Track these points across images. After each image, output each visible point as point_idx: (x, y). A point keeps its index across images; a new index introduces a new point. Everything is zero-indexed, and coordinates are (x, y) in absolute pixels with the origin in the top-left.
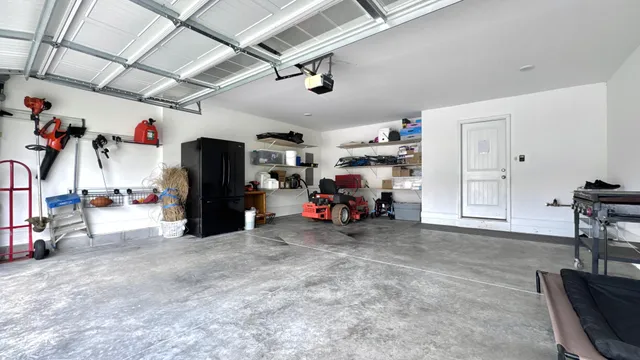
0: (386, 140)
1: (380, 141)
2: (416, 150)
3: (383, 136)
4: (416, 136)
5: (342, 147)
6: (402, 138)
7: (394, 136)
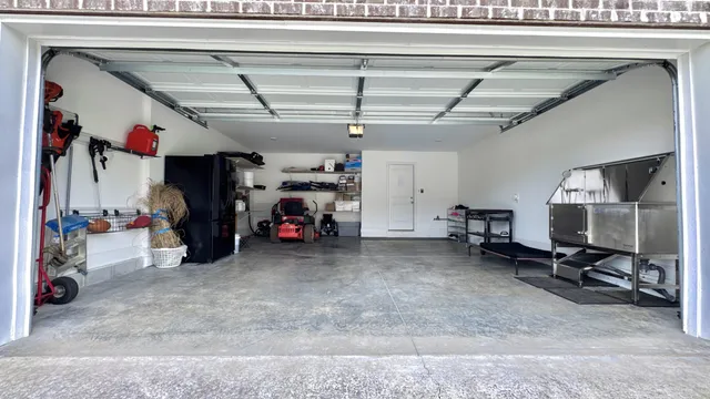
0: (332, 170)
1: (326, 169)
2: (356, 180)
3: (329, 166)
4: (358, 169)
5: (284, 171)
6: (346, 170)
7: (339, 168)
